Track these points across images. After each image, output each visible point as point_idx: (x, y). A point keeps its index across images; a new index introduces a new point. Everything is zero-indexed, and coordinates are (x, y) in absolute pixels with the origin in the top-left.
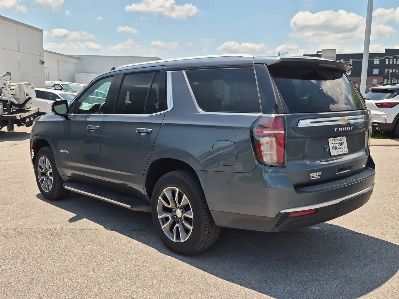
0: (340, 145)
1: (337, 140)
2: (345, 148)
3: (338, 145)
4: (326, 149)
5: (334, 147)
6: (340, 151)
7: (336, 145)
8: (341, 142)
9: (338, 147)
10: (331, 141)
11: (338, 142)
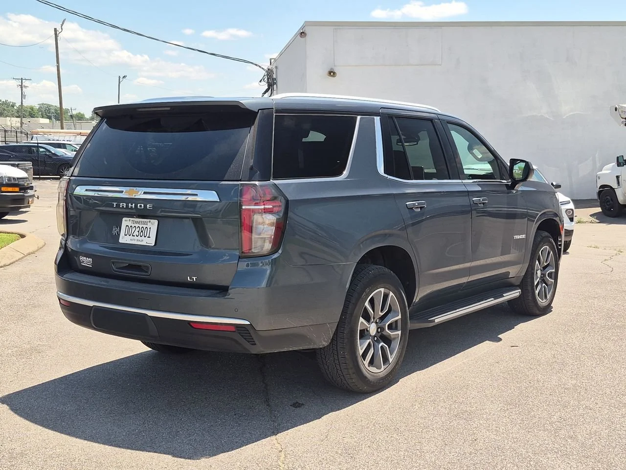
0: (142, 231)
1: (136, 222)
2: (149, 237)
3: (138, 230)
4: (114, 232)
5: (128, 231)
6: (138, 240)
7: (134, 229)
8: (145, 226)
9: (136, 233)
10: (126, 222)
11: (139, 225)
